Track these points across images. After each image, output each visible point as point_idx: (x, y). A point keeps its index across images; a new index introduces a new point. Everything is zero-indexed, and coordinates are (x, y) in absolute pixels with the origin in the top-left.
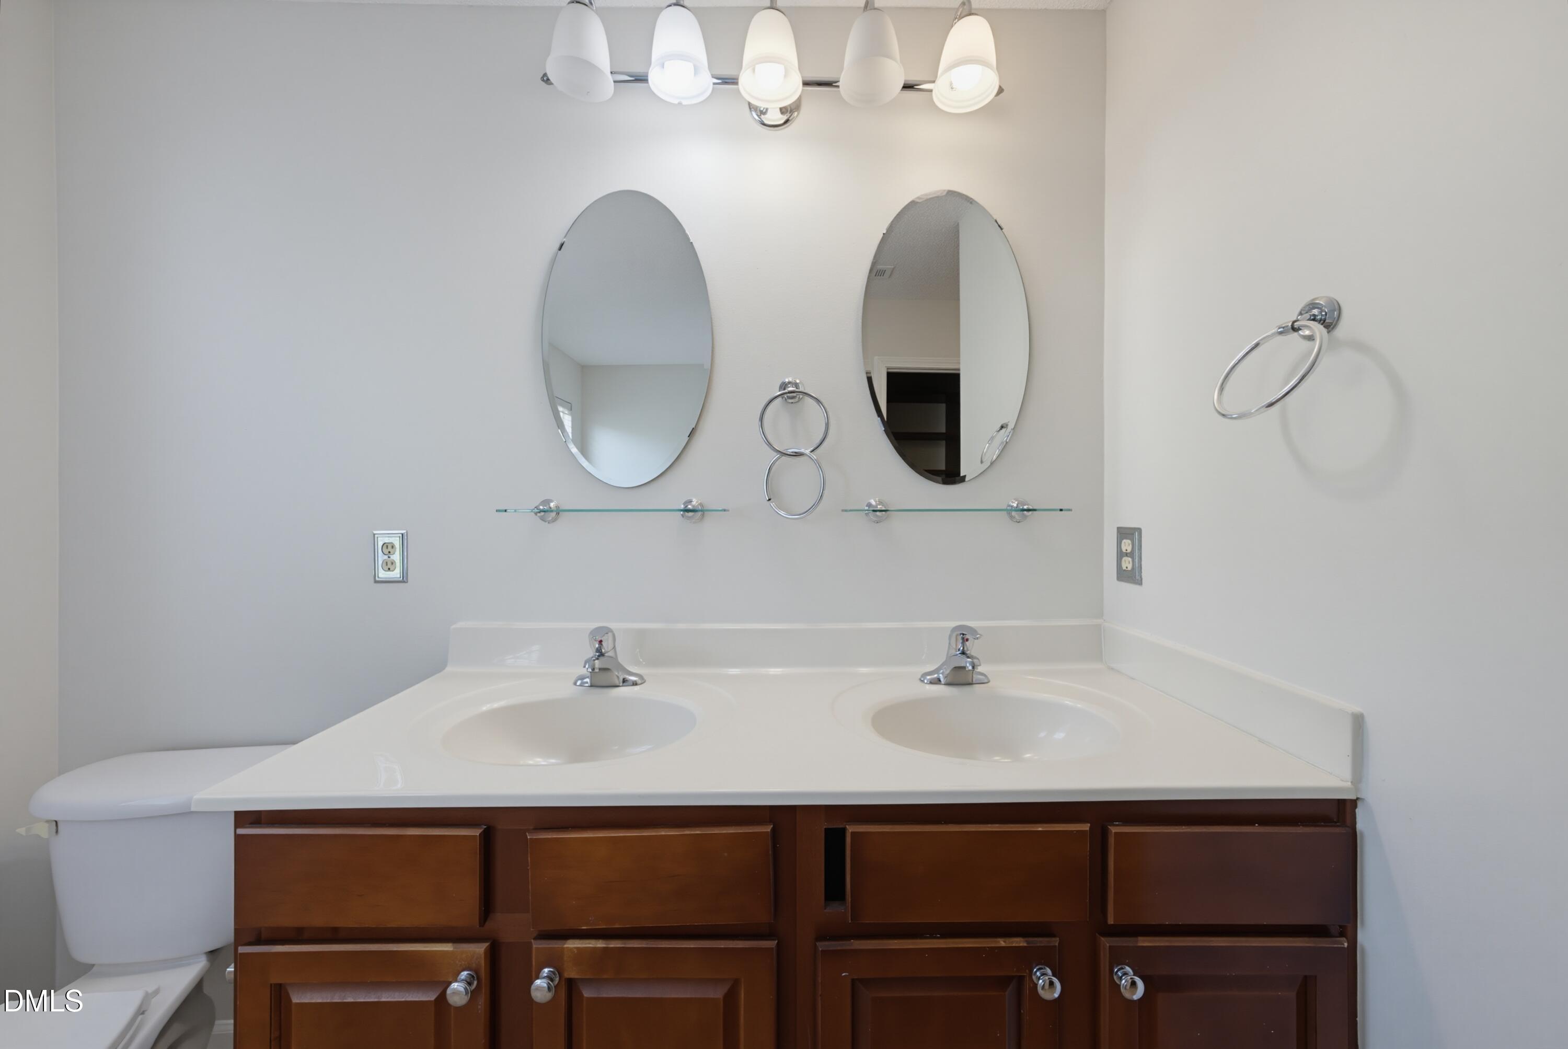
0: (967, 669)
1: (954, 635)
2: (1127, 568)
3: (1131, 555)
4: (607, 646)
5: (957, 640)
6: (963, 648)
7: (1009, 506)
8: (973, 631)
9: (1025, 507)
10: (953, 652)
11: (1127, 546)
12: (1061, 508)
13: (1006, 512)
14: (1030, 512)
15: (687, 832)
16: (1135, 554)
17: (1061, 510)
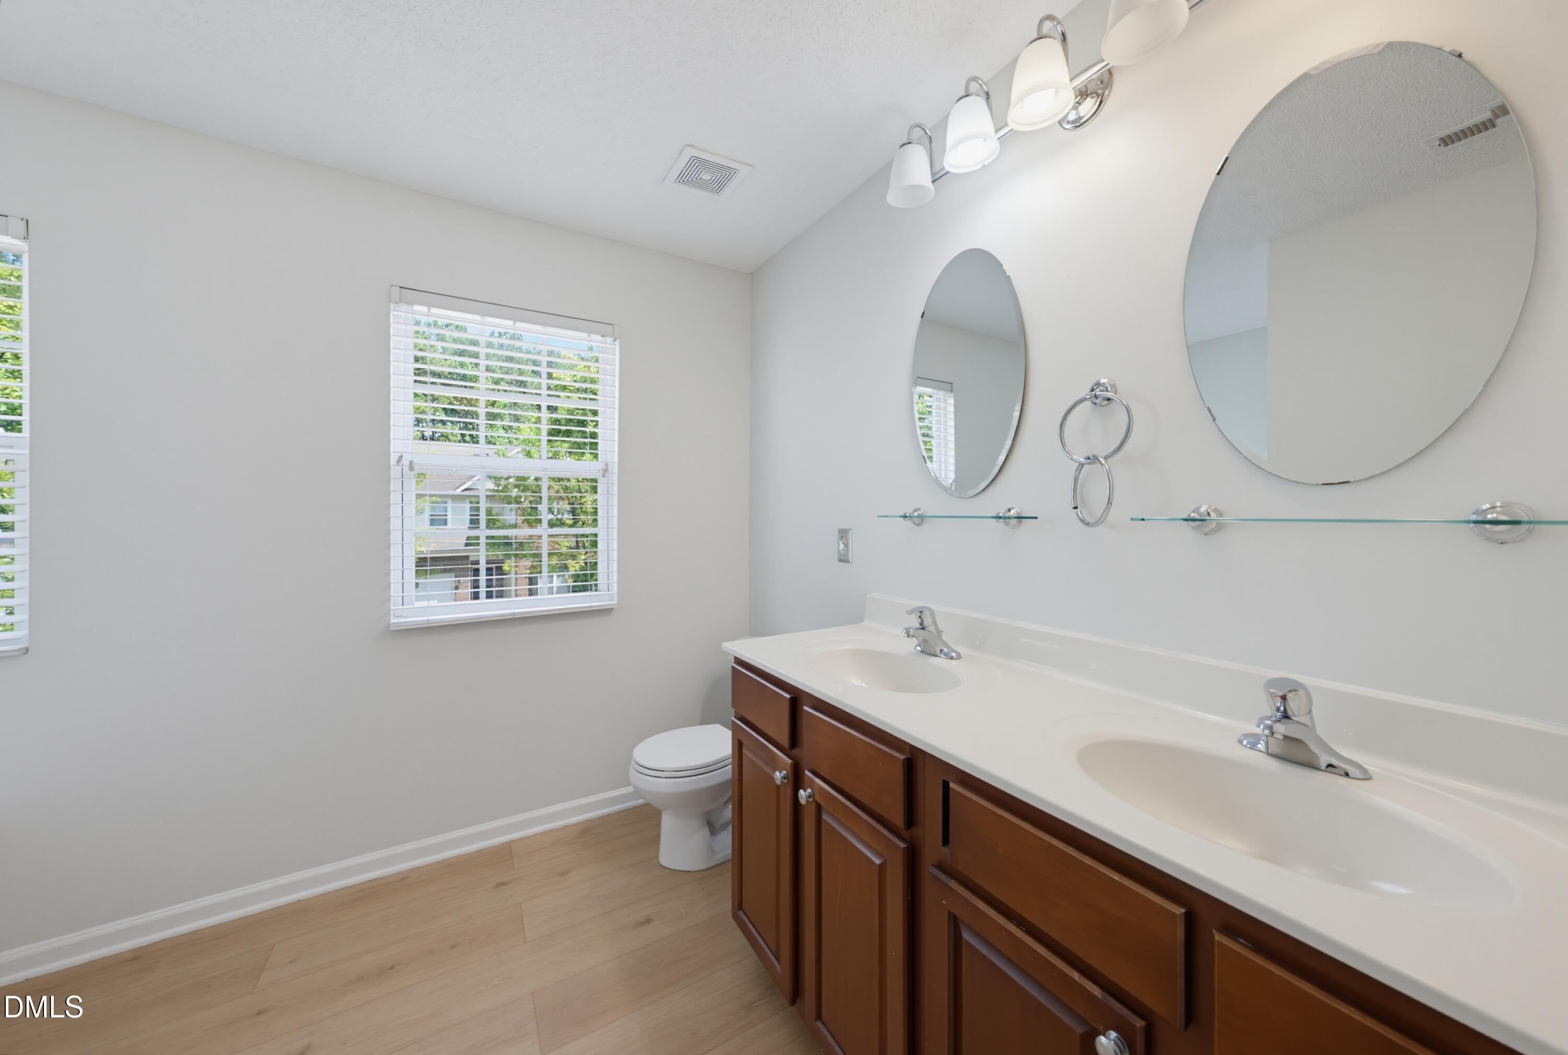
4: (928, 621)
6: (1285, 709)
15: (864, 738)
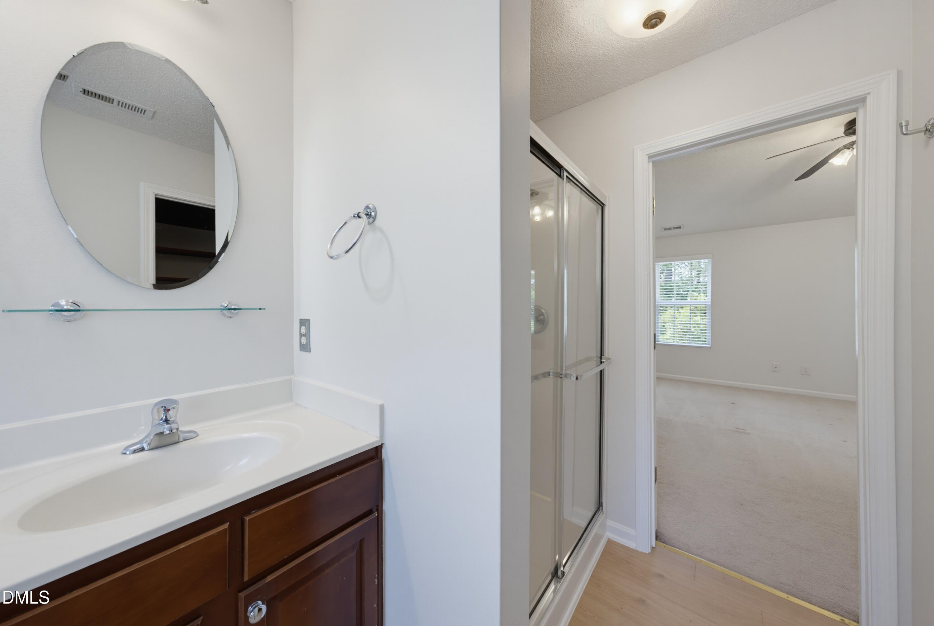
0: (165, 434)
1: (156, 408)
2: (304, 343)
3: (305, 335)
5: (158, 412)
6: (166, 417)
7: (222, 306)
8: (175, 402)
9: (233, 307)
10: (157, 422)
11: (303, 330)
12: (261, 308)
13: (219, 311)
14: (236, 311)
16: (307, 335)
17: (260, 309)
